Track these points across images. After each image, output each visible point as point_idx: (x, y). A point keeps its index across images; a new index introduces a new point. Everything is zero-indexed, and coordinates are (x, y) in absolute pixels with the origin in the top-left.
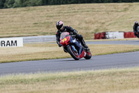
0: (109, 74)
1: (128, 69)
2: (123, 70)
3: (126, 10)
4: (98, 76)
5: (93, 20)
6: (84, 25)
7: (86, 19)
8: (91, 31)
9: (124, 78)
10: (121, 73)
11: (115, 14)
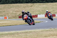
0: (25, 33)
1: (33, 30)
2: (31, 31)
3: (31, 6)
4: (21, 33)
5: (18, 10)
6: (14, 12)
7: (15, 10)
8: (17, 15)
9: (31, 34)
10: (30, 32)
11: (27, 8)
